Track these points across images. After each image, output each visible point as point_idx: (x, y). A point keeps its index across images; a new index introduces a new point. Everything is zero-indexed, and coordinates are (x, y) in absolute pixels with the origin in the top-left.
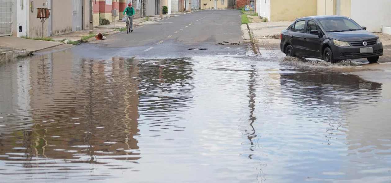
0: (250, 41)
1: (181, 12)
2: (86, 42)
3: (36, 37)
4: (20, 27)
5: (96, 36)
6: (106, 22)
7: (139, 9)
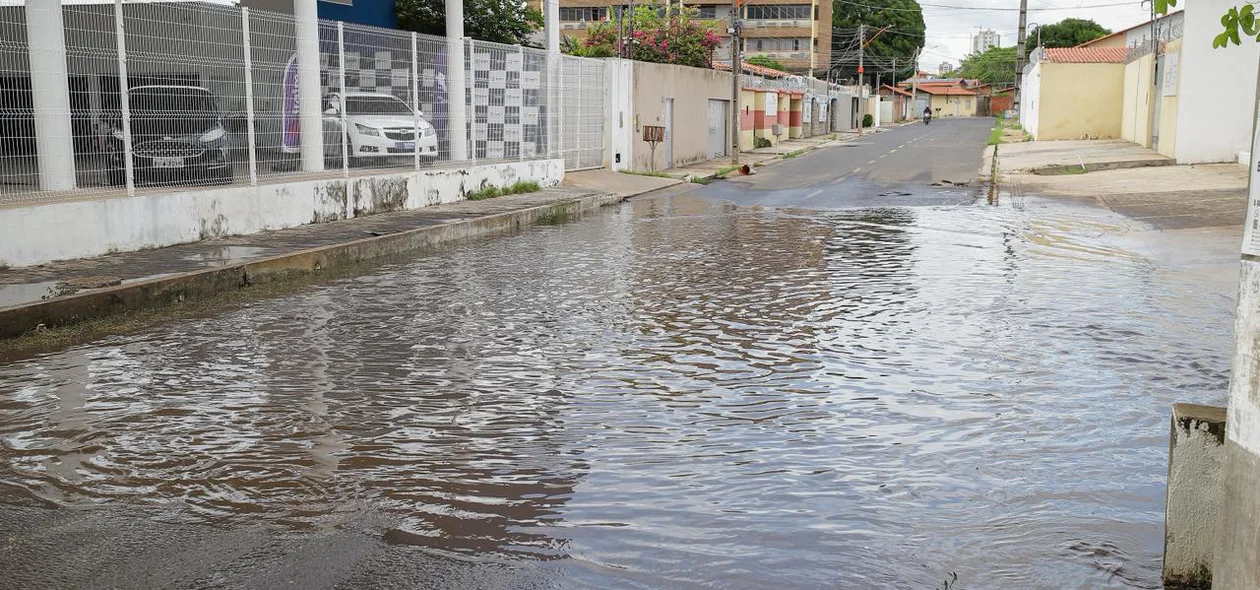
0: (989, 178)
1: (896, 122)
2: (723, 178)
3: (644, 171)
4: (618, 156)
5: (739, 169)
6: (764, 143)
7: (824, 120)
